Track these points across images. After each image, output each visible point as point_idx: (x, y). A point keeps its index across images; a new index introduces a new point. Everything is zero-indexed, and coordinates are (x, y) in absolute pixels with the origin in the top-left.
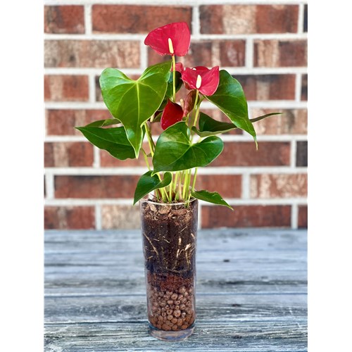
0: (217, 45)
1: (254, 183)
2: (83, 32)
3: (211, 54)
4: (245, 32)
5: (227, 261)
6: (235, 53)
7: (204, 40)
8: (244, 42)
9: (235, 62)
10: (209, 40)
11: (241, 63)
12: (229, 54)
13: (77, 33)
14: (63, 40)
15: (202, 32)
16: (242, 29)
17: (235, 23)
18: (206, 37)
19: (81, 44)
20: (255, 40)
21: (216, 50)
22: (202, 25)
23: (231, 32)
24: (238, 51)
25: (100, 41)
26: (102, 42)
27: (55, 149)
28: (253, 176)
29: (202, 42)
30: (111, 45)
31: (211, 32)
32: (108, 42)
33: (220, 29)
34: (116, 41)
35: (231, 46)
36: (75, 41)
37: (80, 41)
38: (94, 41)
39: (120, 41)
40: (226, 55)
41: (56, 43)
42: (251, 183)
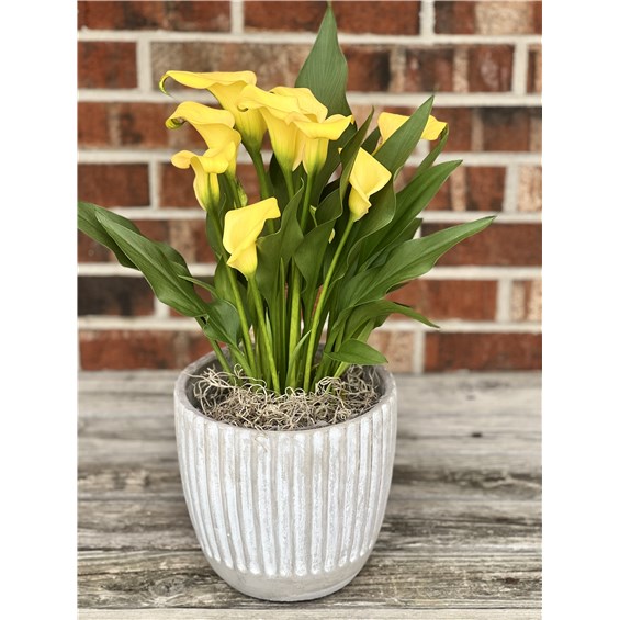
0: (464, 54)
1: (520, 295)
2: (228, 30)
3: (452, 69)
4: (515, 32)
5: (477, 435)
6: (495, 67)
7: (440, 45)
8: (510, 49)
9: (495, 84)
10: (450, 44)
11: (505, 86)
12: (485, 69)
13: (216, 30)
14: (192, 43)
15: (437, 30)
16: (508, 26)
17: (497, 16)
18: (445, 39)
19: (223, 49)
20: (530, 46)
21: (461, 63)
22: (437, 18)
23: (490, 32)
24: (500, 65)
25: (257, 45)
26: (261, 47)
27: (173, 232)
28: (517, 283)
29: (437, 48)
30: (276, 51)
31: (453, 31)
32: (272, 46)
33: (470, 26)
34: (284, 46)
35: (488, 55)
36: (213, 44)
37: (222, 44)
38: (246, 44)
39: (291, 45)
40: (479, 70)
41: (178, 47)
42: (513, 294)
